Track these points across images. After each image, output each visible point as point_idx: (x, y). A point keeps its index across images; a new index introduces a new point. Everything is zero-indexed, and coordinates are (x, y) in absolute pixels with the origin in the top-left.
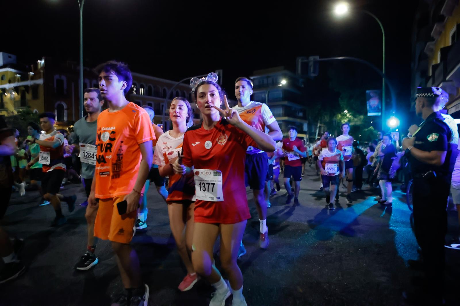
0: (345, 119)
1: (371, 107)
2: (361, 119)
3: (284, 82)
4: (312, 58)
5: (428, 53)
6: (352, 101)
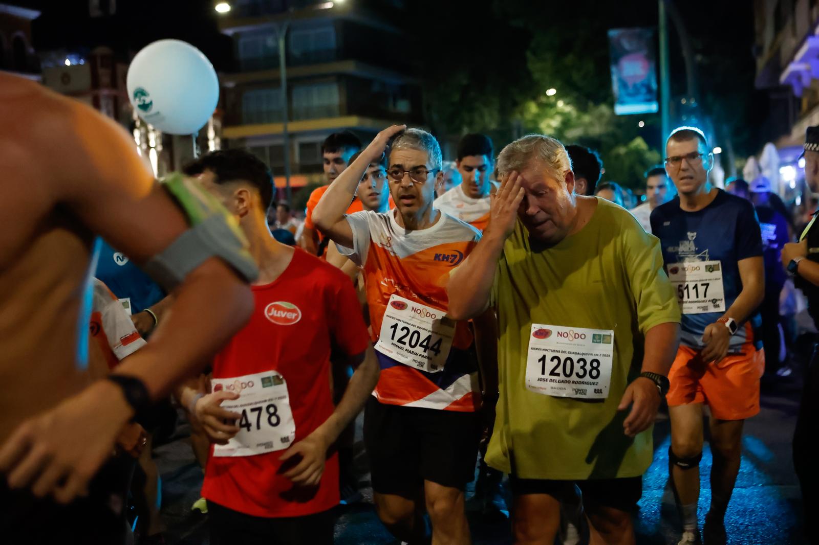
0: (552, 117)
1: (624, 85)
2: (601, 116)
6: (569, 59)
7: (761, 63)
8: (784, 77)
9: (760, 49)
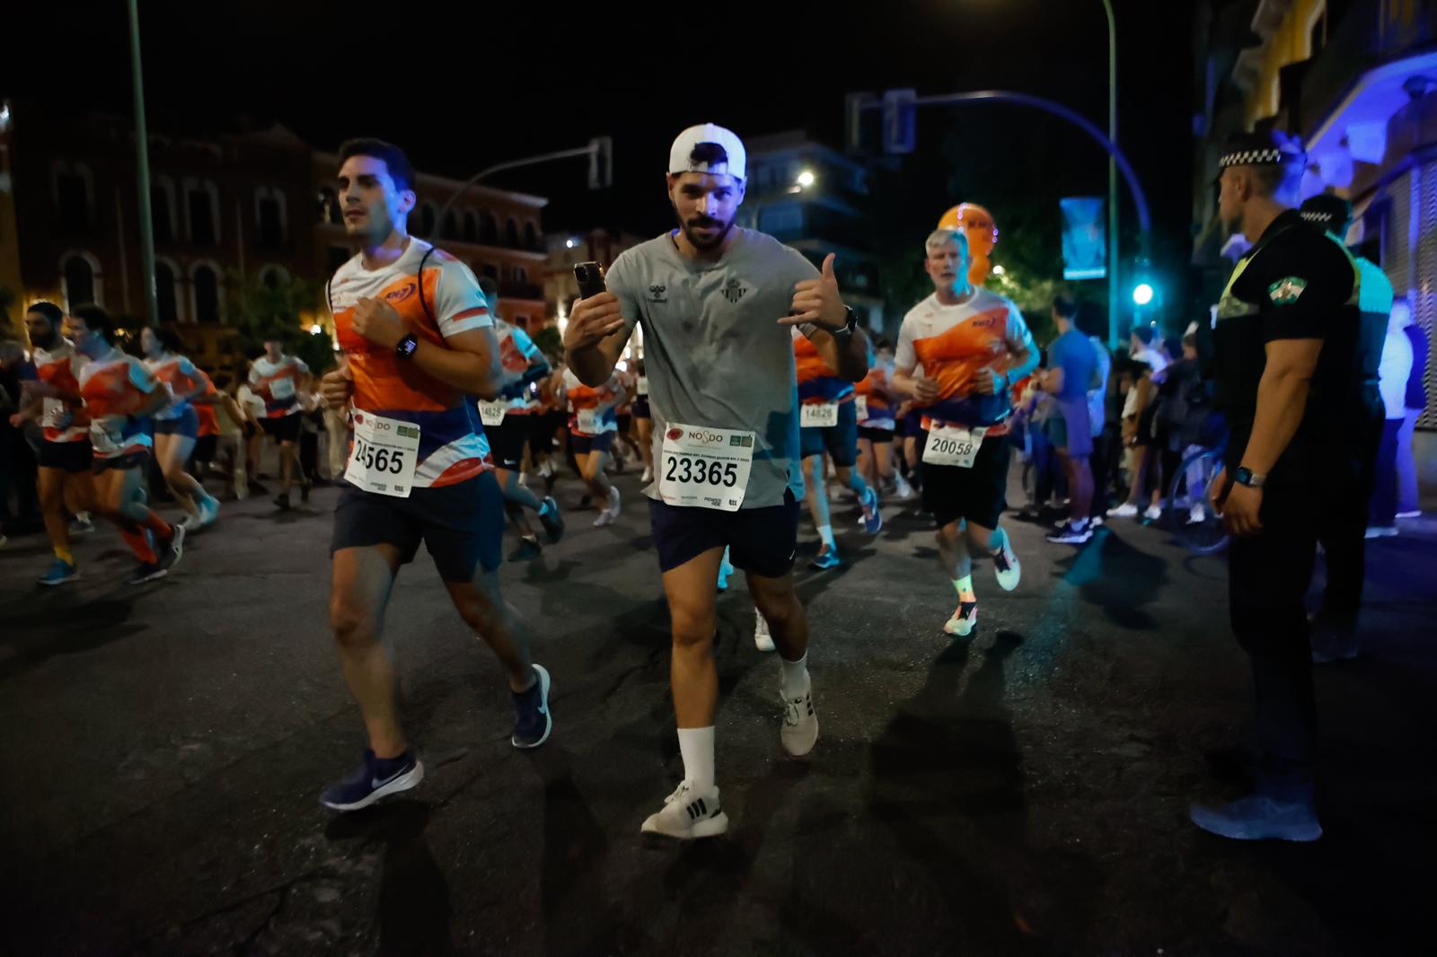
1: (1074, 250)
2: (1043, 292)
3: (806, 179)
4: (893, 96)
5: (1244, 84)
6: (1018, 234)
7: (1199, 241)
8: (1224, 250)
9: (1199, 227)
